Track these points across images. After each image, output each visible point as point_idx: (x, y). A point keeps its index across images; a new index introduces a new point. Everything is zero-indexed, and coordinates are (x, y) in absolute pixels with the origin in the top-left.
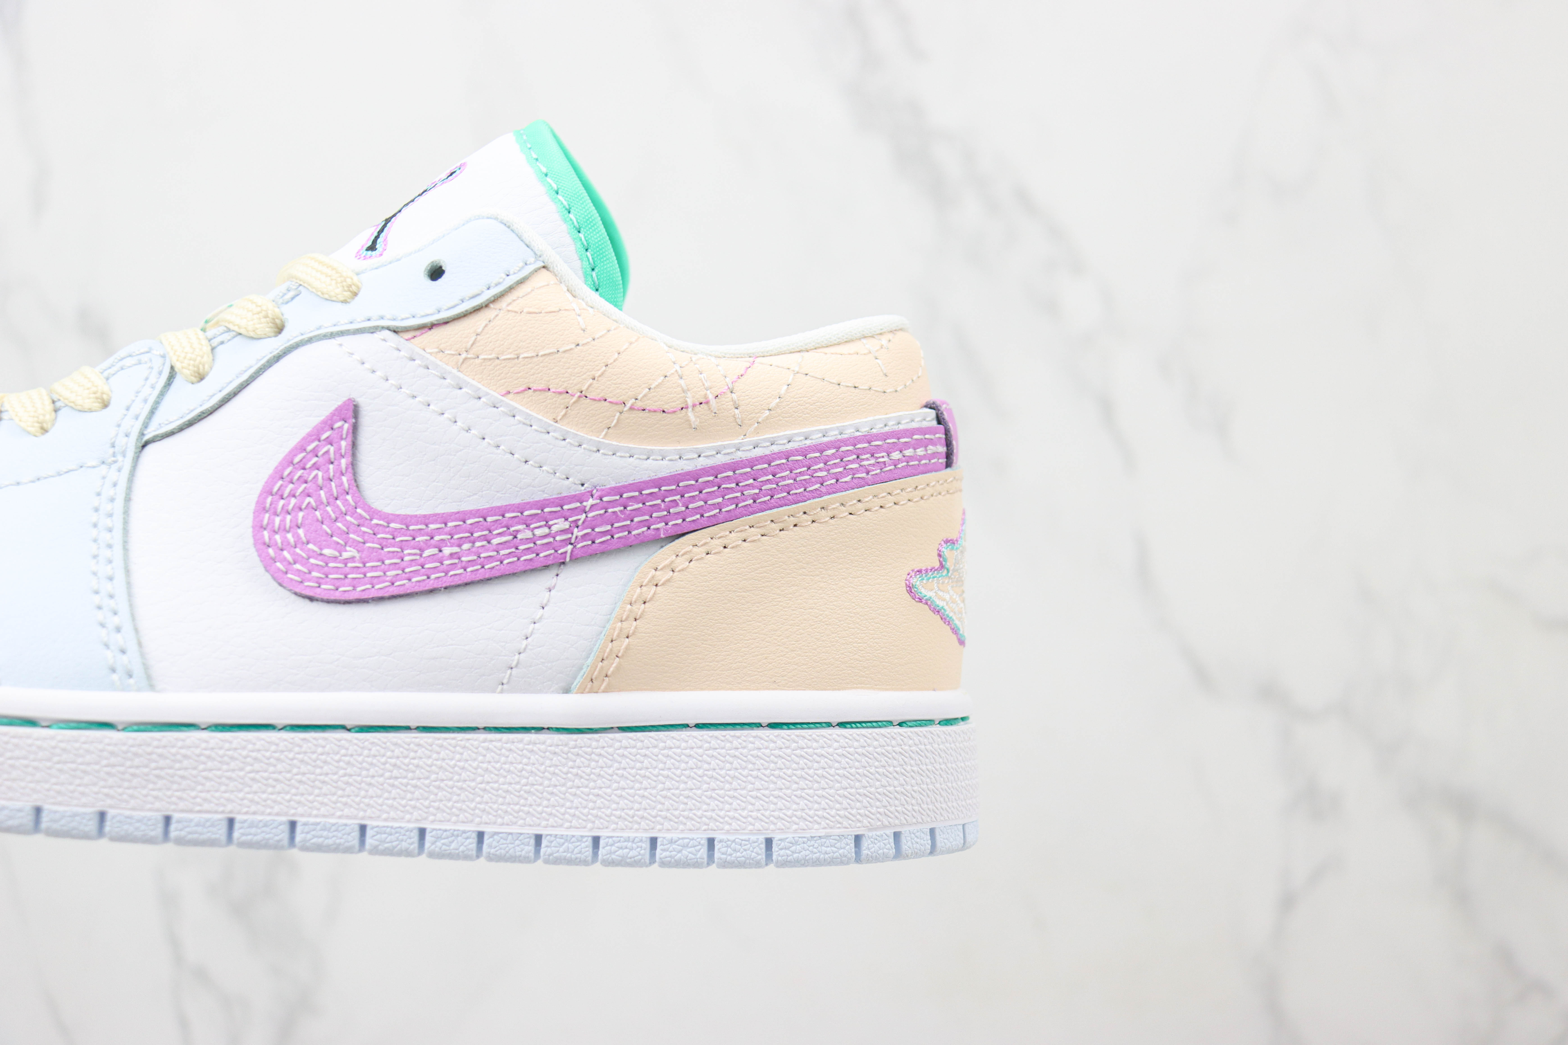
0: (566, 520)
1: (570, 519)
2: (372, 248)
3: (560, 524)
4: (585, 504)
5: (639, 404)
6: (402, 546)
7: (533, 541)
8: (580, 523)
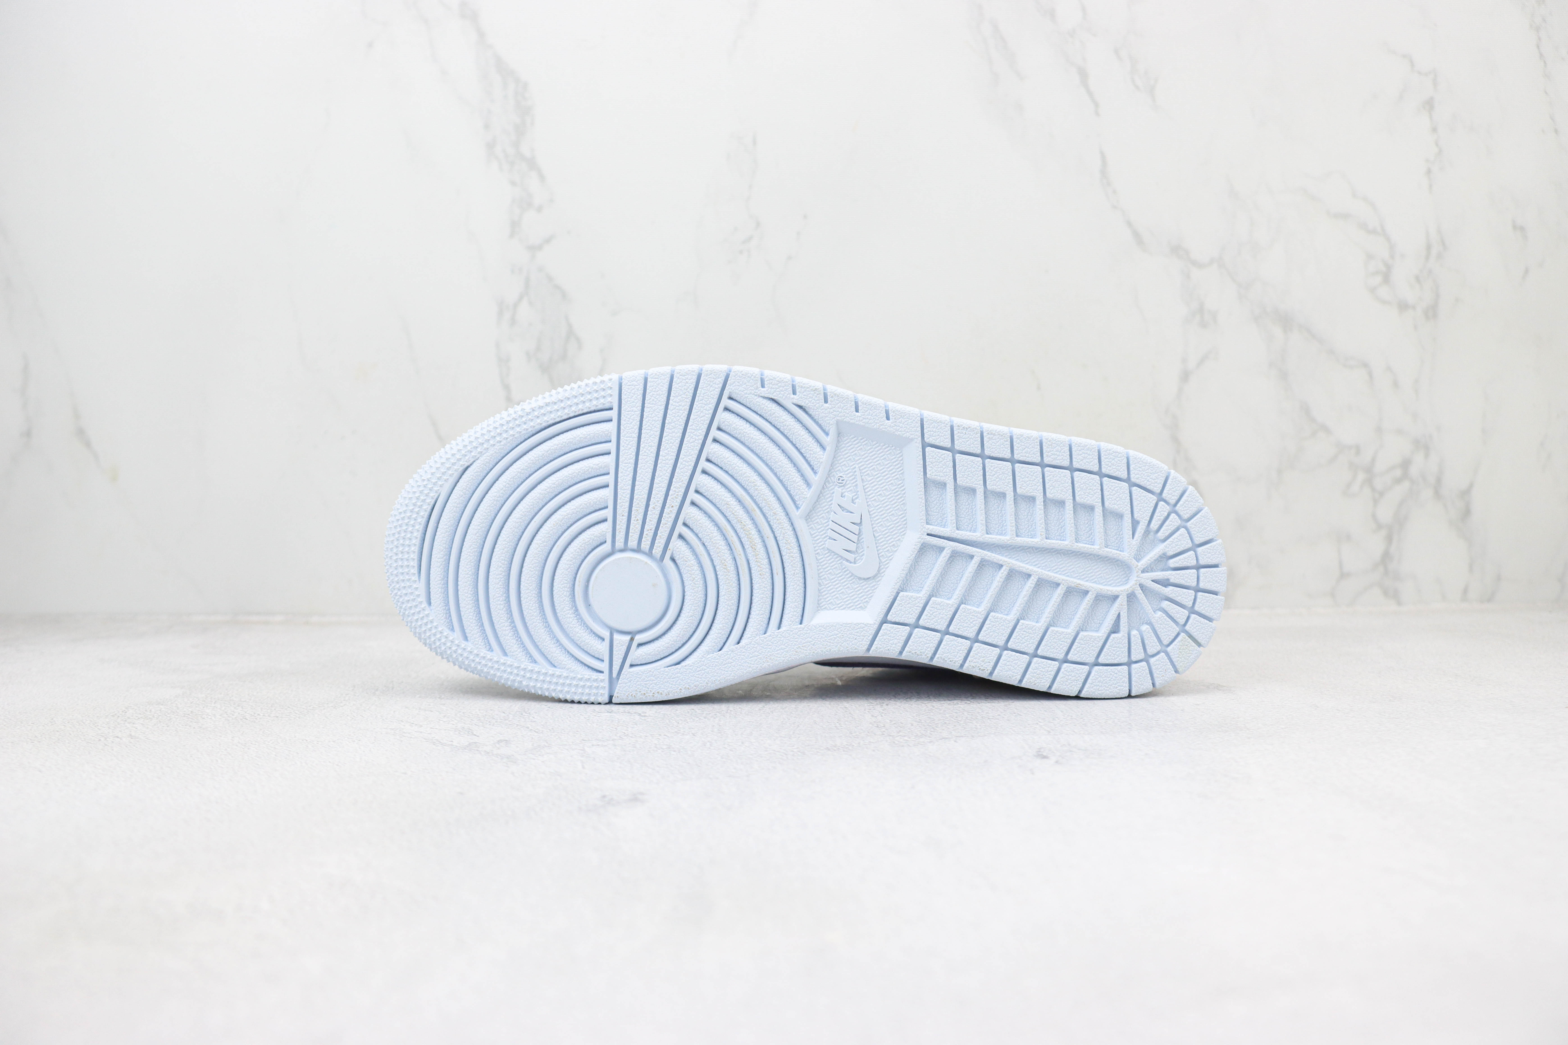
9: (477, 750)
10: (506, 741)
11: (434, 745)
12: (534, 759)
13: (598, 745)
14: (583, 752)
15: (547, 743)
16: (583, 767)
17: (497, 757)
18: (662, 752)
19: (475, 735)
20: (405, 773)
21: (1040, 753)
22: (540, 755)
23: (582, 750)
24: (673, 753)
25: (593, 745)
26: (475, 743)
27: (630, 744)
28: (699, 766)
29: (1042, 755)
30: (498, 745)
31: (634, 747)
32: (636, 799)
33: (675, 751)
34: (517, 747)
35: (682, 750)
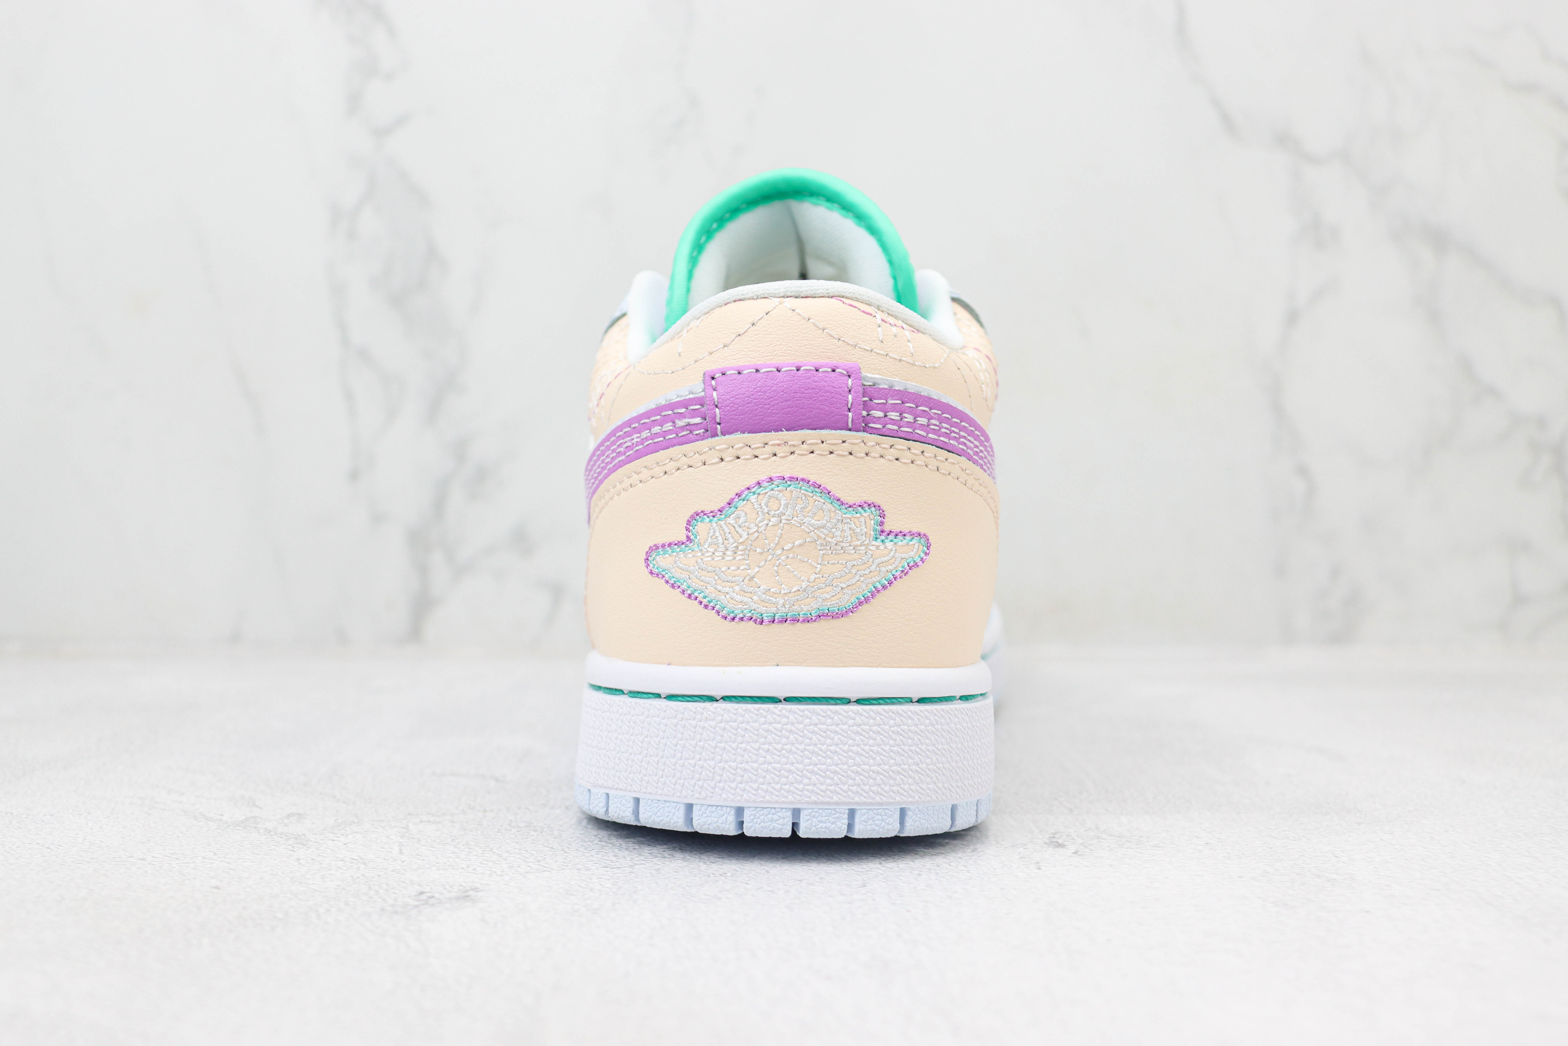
9: (255, 828)
10: (300, 814)
11: (195, 820)
12: (333, 840)
13: (429, 821)
14: (405, 831)
15: (357, 817)
16: (401, 852)
17: (281, 837)
18: (518, 831)
19: (257, 807)
20: (143, 859)
21: (1054, 840)
22: (343, 835)
23: (404, 828)
24: (532, 833)
25: (421, 822)
26: (254, 817)
27: (474, 820)
28: (567, 853)
29: (1057, 842)
30: (286, 821)
31: (479, 825)
32: (466, 896)
33: (536, 831)
34: (313, 823)
35: (545, 830)
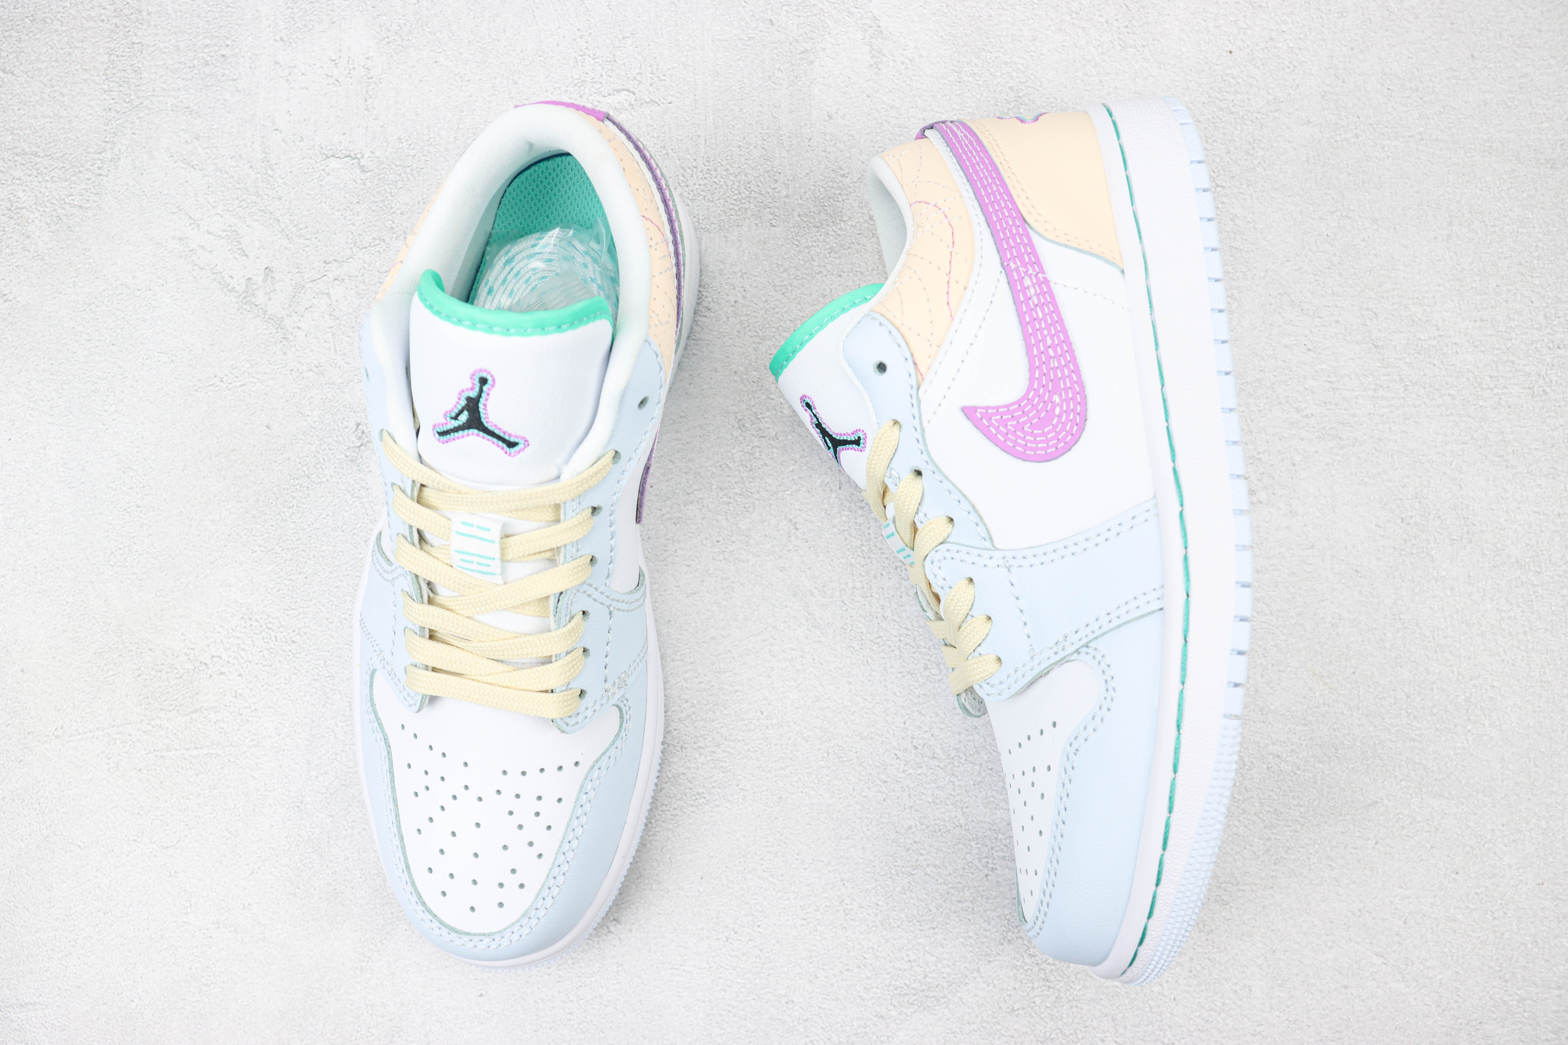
0: (1023, 278)
1: (1023, 275)
2: (857, 442)
3: (1027, 282)
4: (1013, 268)
5: (951, 245)
6: (1049, 369)
7: (1038, 295)
8: (1025, 270)
